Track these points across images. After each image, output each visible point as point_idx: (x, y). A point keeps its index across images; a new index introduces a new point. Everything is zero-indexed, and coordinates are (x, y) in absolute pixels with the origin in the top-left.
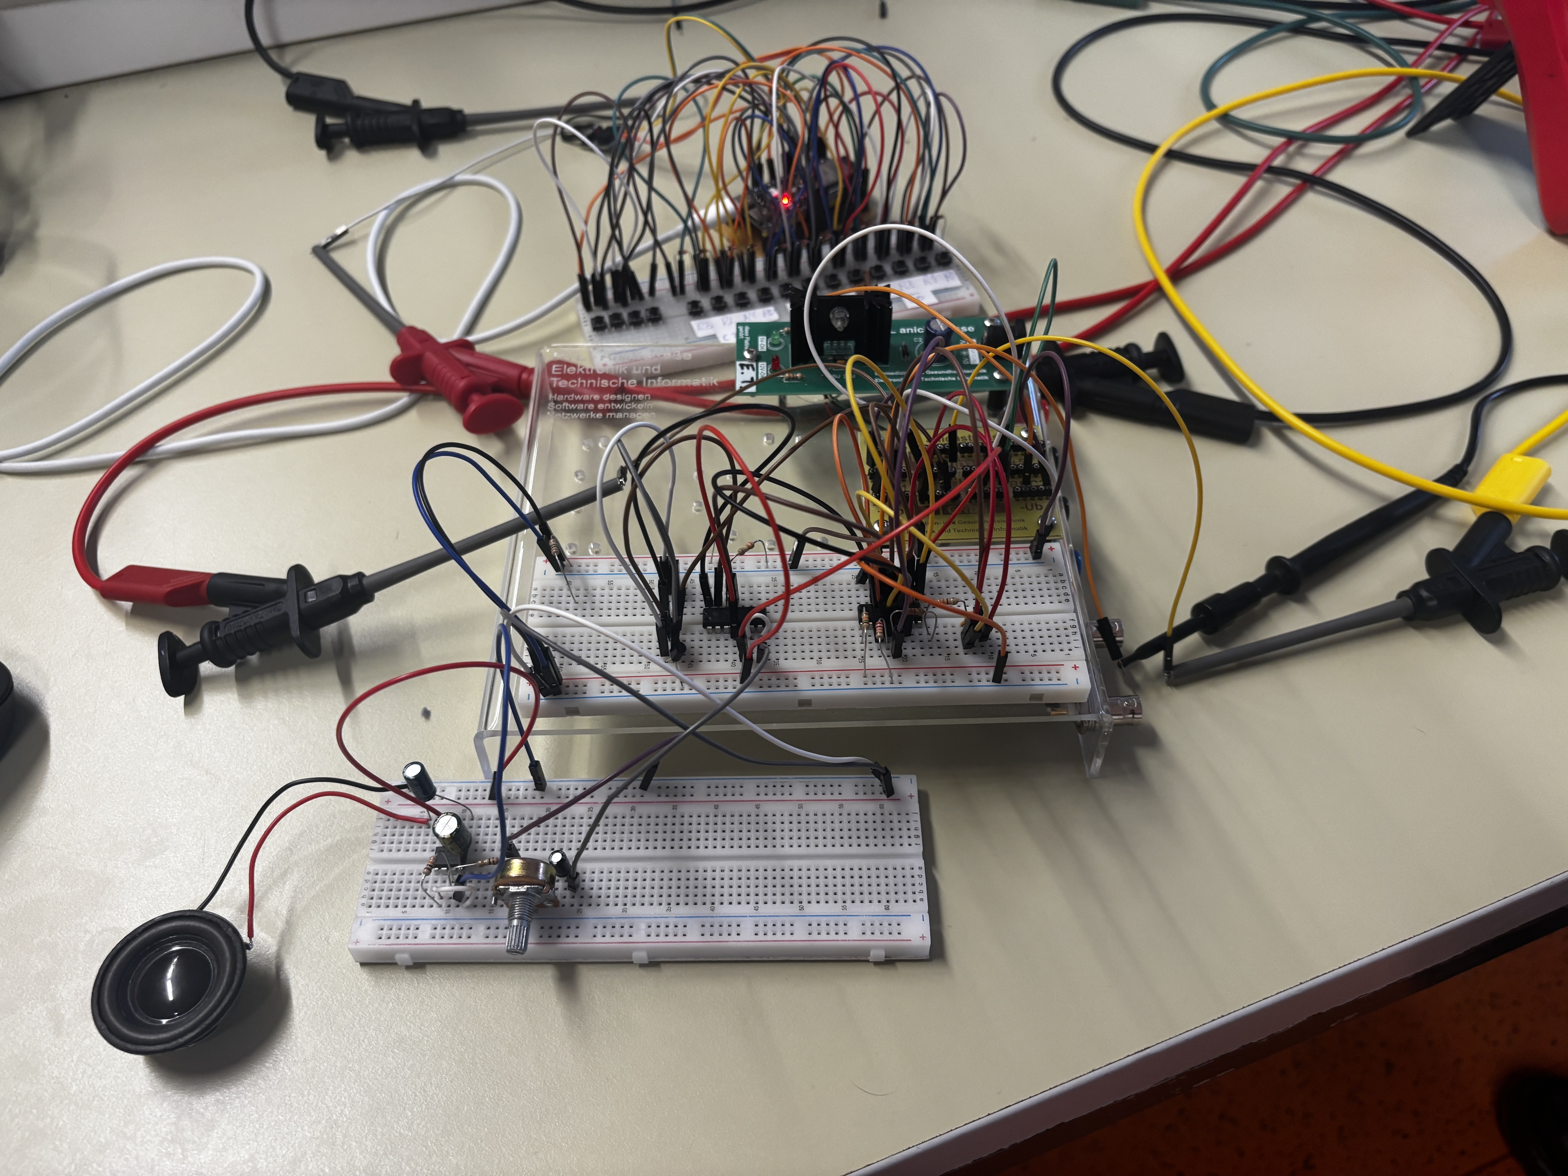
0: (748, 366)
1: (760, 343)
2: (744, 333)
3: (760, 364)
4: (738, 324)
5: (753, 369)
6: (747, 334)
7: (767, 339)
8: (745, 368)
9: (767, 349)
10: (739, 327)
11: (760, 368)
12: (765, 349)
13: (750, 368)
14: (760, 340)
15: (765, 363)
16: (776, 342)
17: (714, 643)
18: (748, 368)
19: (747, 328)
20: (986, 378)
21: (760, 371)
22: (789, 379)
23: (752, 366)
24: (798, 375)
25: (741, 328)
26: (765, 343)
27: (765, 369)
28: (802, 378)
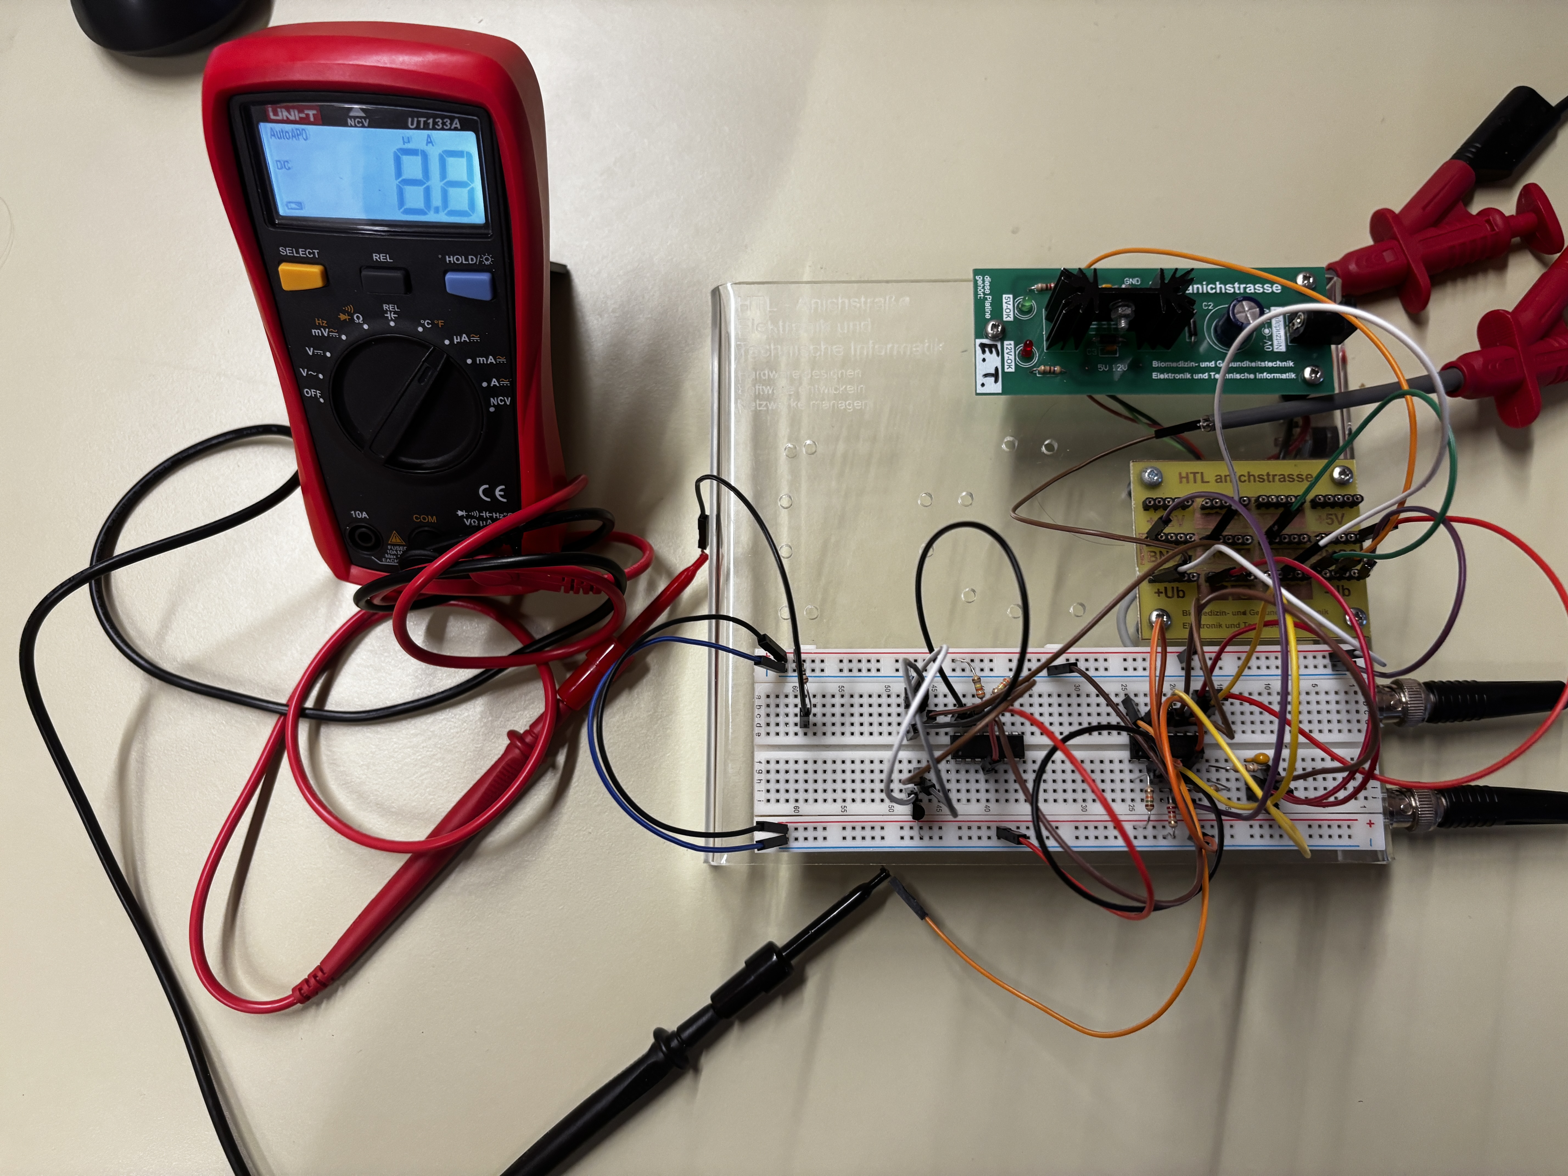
0: (990, 347)
1: (1005, 306)
2: (983, 287)
3: (1006, 343)
4: (977, 272)
5: (998, 355)
6: (988, 292)
7: (1014, 299)
8: (987, 349)
9: (1015, 317)
10: (977, 278)
11: (1006, 351)
12: (1011, 319)
13: (993, 350)
14: (1004, 301)
15: (1012, 342)
16: (1024, 309)
17: (963, 776)
18: (991, 352)
19: (988, 279)
20: (1293, 376)
21: (1006, 356)
22: (1044, 373)
23: (996, 347)
24: (1057, 369)
25: (979, 278)
26: (1011, 307)
27: (1013, 353)
28: (1061, 373)
